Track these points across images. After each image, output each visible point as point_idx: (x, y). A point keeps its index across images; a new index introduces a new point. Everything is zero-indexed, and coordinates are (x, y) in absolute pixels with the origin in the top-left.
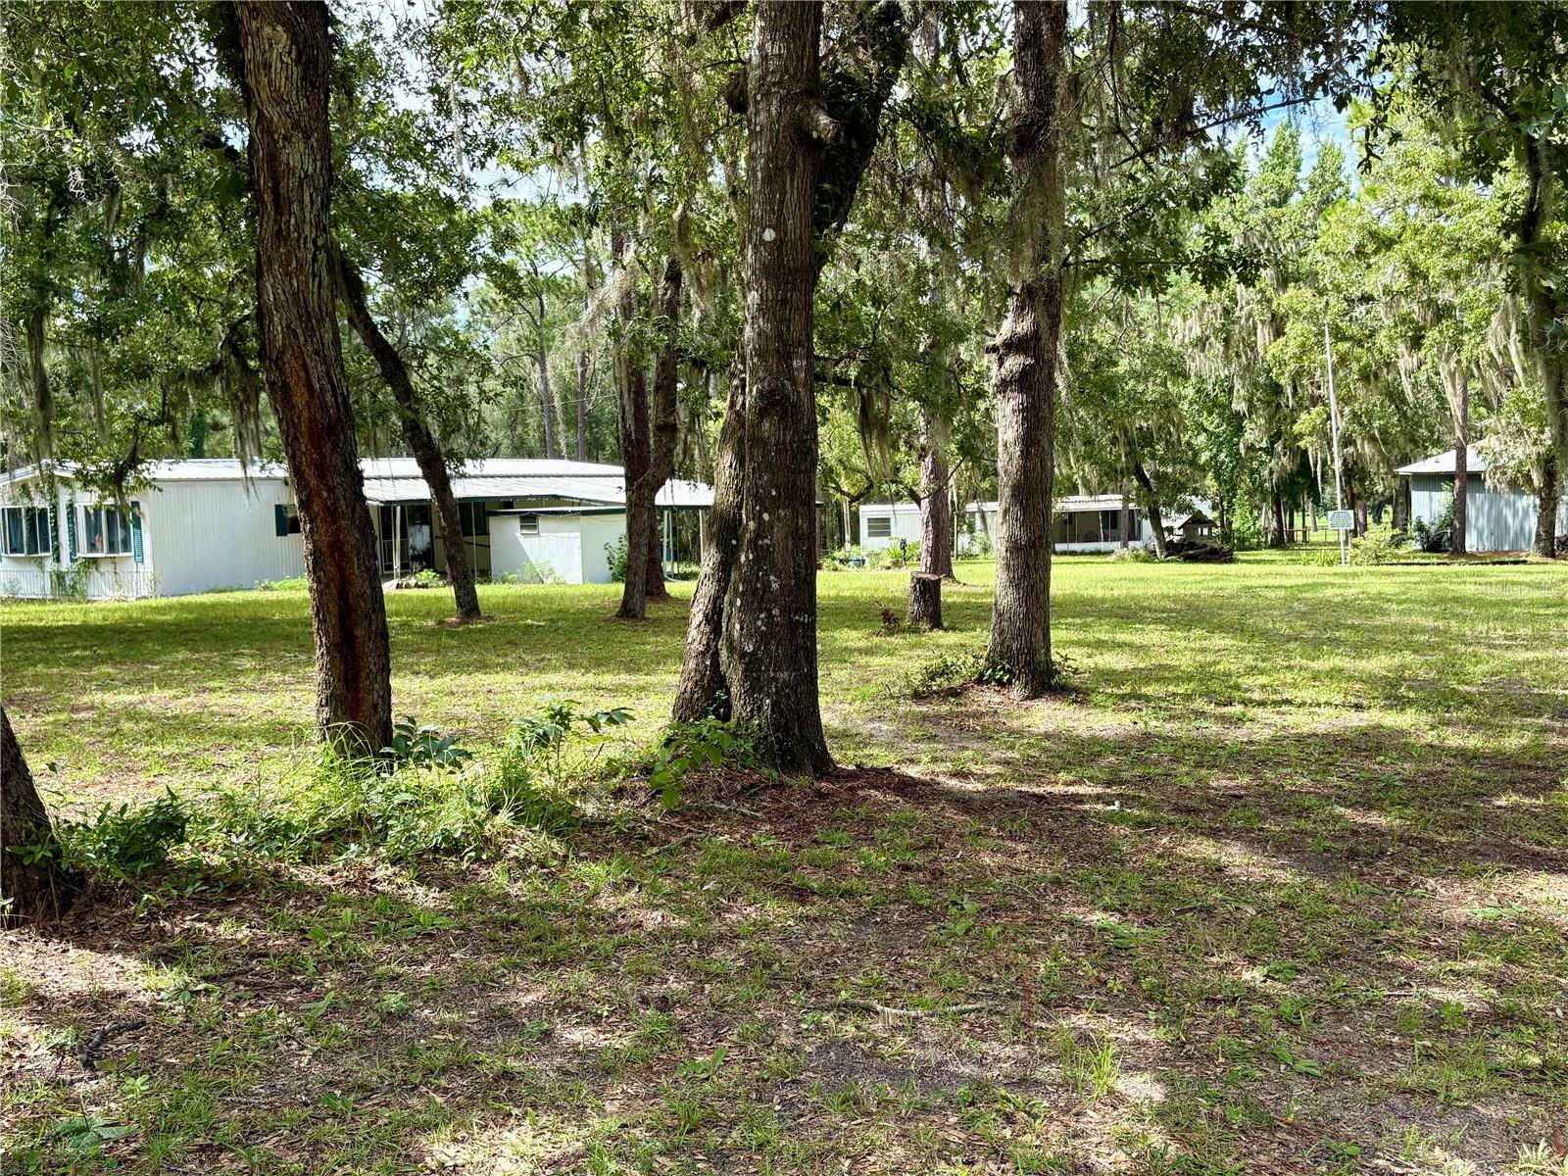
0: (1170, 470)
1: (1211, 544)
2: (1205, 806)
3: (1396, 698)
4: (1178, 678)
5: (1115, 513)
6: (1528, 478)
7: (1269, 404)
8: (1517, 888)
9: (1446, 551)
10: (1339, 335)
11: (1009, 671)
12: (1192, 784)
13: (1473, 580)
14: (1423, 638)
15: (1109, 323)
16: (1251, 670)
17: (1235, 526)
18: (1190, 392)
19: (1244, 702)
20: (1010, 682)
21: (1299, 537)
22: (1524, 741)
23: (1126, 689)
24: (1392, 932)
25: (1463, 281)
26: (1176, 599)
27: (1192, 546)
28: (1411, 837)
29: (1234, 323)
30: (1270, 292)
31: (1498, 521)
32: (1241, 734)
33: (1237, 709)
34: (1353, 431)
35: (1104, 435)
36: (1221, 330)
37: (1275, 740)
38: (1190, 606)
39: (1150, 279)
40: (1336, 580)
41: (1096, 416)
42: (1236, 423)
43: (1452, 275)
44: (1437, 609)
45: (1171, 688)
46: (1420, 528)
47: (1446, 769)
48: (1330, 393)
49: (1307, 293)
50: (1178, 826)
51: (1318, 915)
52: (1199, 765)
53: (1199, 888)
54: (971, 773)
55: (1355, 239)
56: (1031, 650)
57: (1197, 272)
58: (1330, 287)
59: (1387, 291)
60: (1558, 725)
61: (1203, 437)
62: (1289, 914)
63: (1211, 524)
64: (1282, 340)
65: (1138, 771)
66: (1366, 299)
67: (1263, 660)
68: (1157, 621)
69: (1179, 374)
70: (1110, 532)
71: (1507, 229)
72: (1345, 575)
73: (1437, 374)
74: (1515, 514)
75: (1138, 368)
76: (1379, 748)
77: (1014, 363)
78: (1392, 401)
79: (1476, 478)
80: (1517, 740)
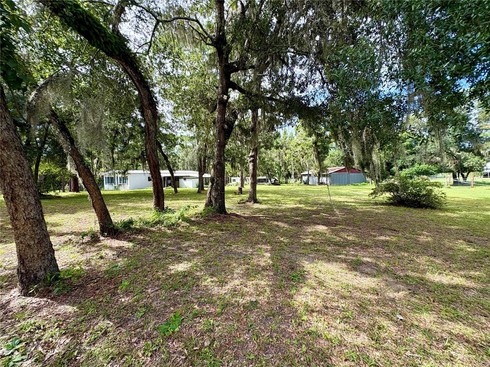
0: (272, 173)
1: (277, 183)
2: (276, 217)
3: (300, 203)
5: (265, 179)
6: (316, 175)
7: (285, 165)
8: (314, 227)
9: (307, 184)
10: (293, 156)
12: (274, 214)
13: (310, 188)
14: (304, 195)
15: (264, 154)
16: (282, 200)
17: (280, 181)
18: (275, 163)
20: (251, 201)
21: (288, 182)
23: (266, 202)
24: (299, 233)
26: (273, 190)
27: (275, 183)
28: (302, 221)
30: (285, 150)
31: (313, 180)
32: (281, 208)
33: (280, 205)
34: (295, 169)
35: (264, 169)
36: (279, 155)
37: (285, 208)
38: (275, 191)
39: (269, 148)
41: (263, 166)
42: (281, 167)
43: (307, 149)
44: (306, 192)
45: (272, 202)
46: (304, 181)
47: (306, 212)
48: (292, 163)
49: (289, 151)
50: (272, 220)
51: (290, 231)
52: (275, 212)
53: (275, 228)
55: (295, 144)
56: (254, 197)
57: (275, 147)
58: (292, 150)
59: (299, 151)
60: (320, 206)
61: (276, 169)
62: (286, 231)
63: (277, 180)
64: (286, 157)
65: (268, 213)
66: (297, 152)
67: (284, 198)
68: (270, 193)
69: (273, 161)
70: (265, 181)
71: (313, 143)
72: (294, 187)
73: (306, 161)
74: (315, 180)
75: (268, 160)
76: (298, 209)
77: (252, 159)
78: (300, 165)
79: (310, 175)
80: (315, 208)
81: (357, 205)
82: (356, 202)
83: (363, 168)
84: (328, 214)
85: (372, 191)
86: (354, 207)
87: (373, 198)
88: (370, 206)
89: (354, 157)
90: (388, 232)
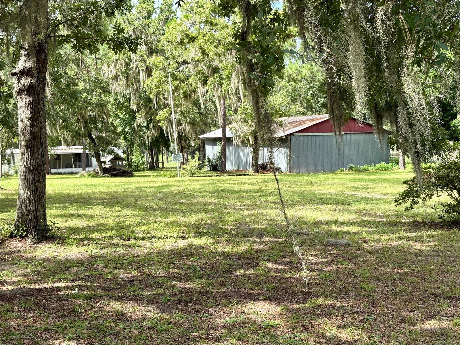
0: (104, 135)
1: (123, 169)
2: (117, 286)
3: (199, 233)
4: (107, 229)
5: (79, 154)
6: (248, 140)
7: (146, 106)
8: (243, 309)
9: (219, 171)
10: (174, 78)
11: (26, 231)
12: (112, 277)
13: (229, 182)
14: (210, 207)
15: (74, 66)
16: (139, 224)
17: (133, 160)
18: (112, 100)
19: (135, 239)
20: (26, 236)
21: (161, 165)
22: (246, 248)
23: (82, 236)
24: (194, 334)
25: (222, 58)
26: (107, 194)
27: (115, 169)
28: (203, 292)
29: (130, 69)
30: (145, 57)
31: (238, 158)
32: (134, 252)
33: (133, 241)
34: (181, 120)
35: (73, 118)
36: (124, 72)
37: (149, 254)
38: (113, 196)
39: (89, 47)
40: (176, 184)
41: (68, 109)
42: (132, 115)
43: (218, 55)
44: (215, 195)
45: (103, 234)
46: (209, 161)
47: (217, 261)
48: (171, 102)
49: (161, 58)
50: (104, 297)
51: (165, 330)
52: (115, 268)
53: (113, 325)
54: (6, 282)
55: (180, 36)
57: (111, 45)
58: (171, 57)
59: (193, 60)
60: (259, 240)
61: (118, 121)
62: (152, 331)
63: (122, 159)
64: (151, 78)
65: (87, 274)
66: (185, 62)
67: (144, 220)
68: (98, 204)
69: (107, 91)
70: (77, 163)
71: (235, 36)
72: (179, 181)
73: (214, 96)
74: (244, 155)
75: (88, 88)
76: (191, 255)
77: (25, 81)
78: (197, 107)
79: (229, 141)
80: (244, 247)
81: (365, 233)
82: (360, 224)
83: (379, 118)
84: (282, 263)
85: (404, 188)
86: (356, 238)
87: (407, 209)
88: (398, 231)
89: (354, 83)
90: (446, 307)
